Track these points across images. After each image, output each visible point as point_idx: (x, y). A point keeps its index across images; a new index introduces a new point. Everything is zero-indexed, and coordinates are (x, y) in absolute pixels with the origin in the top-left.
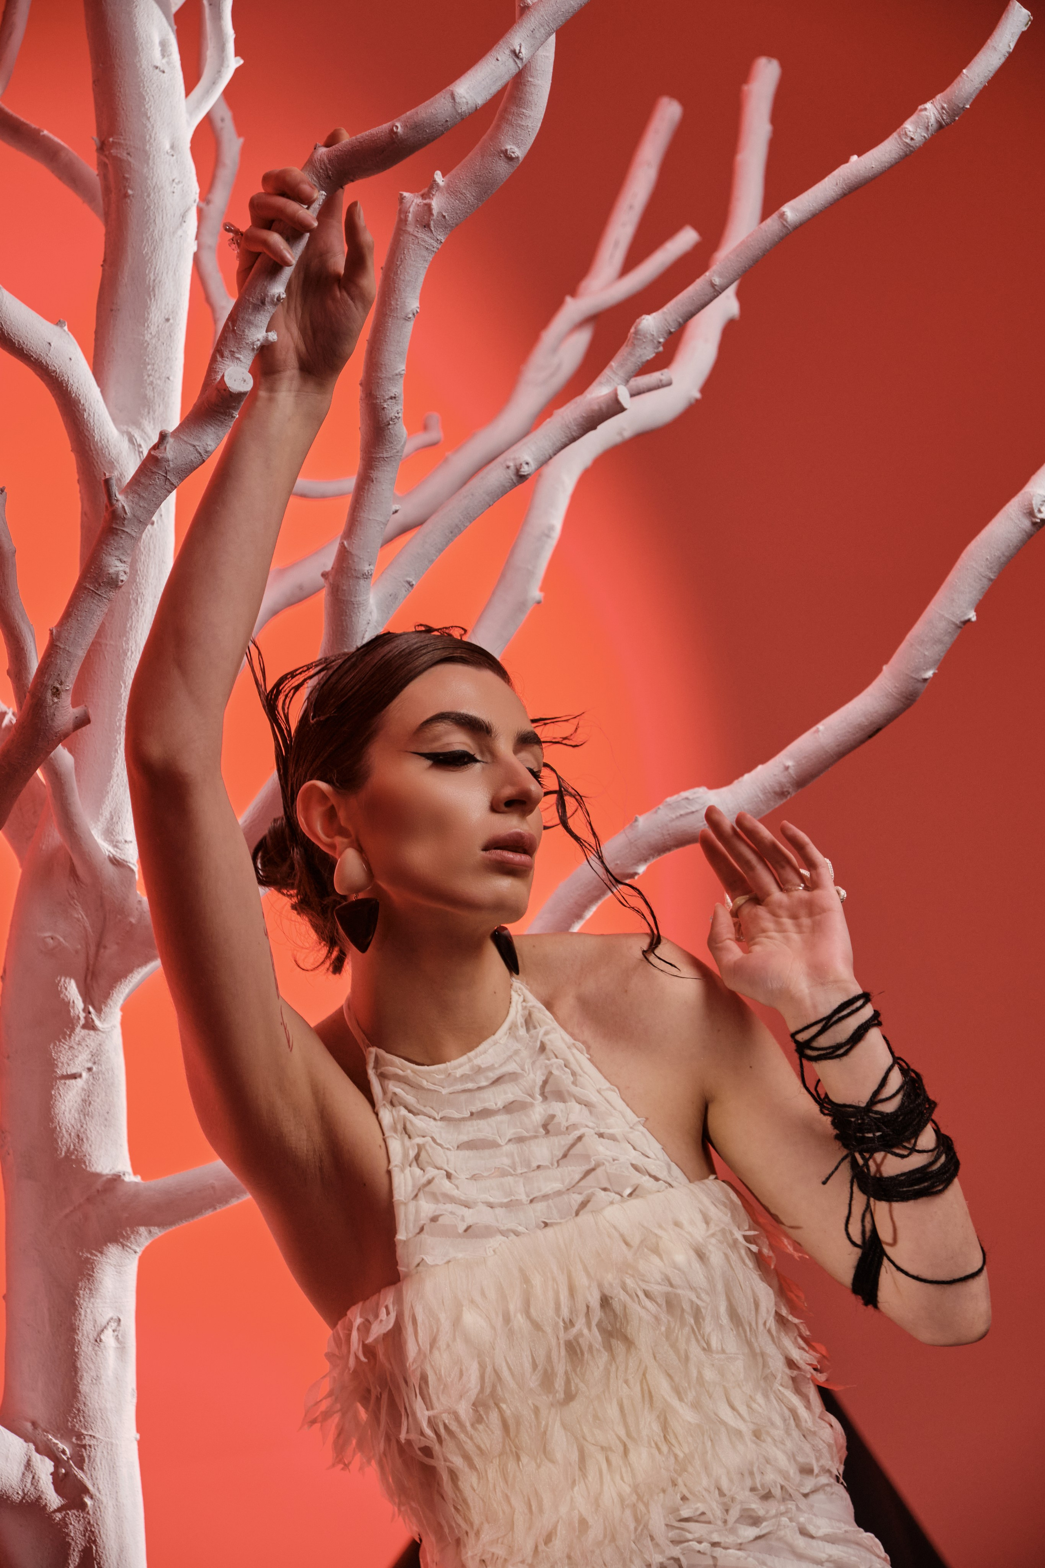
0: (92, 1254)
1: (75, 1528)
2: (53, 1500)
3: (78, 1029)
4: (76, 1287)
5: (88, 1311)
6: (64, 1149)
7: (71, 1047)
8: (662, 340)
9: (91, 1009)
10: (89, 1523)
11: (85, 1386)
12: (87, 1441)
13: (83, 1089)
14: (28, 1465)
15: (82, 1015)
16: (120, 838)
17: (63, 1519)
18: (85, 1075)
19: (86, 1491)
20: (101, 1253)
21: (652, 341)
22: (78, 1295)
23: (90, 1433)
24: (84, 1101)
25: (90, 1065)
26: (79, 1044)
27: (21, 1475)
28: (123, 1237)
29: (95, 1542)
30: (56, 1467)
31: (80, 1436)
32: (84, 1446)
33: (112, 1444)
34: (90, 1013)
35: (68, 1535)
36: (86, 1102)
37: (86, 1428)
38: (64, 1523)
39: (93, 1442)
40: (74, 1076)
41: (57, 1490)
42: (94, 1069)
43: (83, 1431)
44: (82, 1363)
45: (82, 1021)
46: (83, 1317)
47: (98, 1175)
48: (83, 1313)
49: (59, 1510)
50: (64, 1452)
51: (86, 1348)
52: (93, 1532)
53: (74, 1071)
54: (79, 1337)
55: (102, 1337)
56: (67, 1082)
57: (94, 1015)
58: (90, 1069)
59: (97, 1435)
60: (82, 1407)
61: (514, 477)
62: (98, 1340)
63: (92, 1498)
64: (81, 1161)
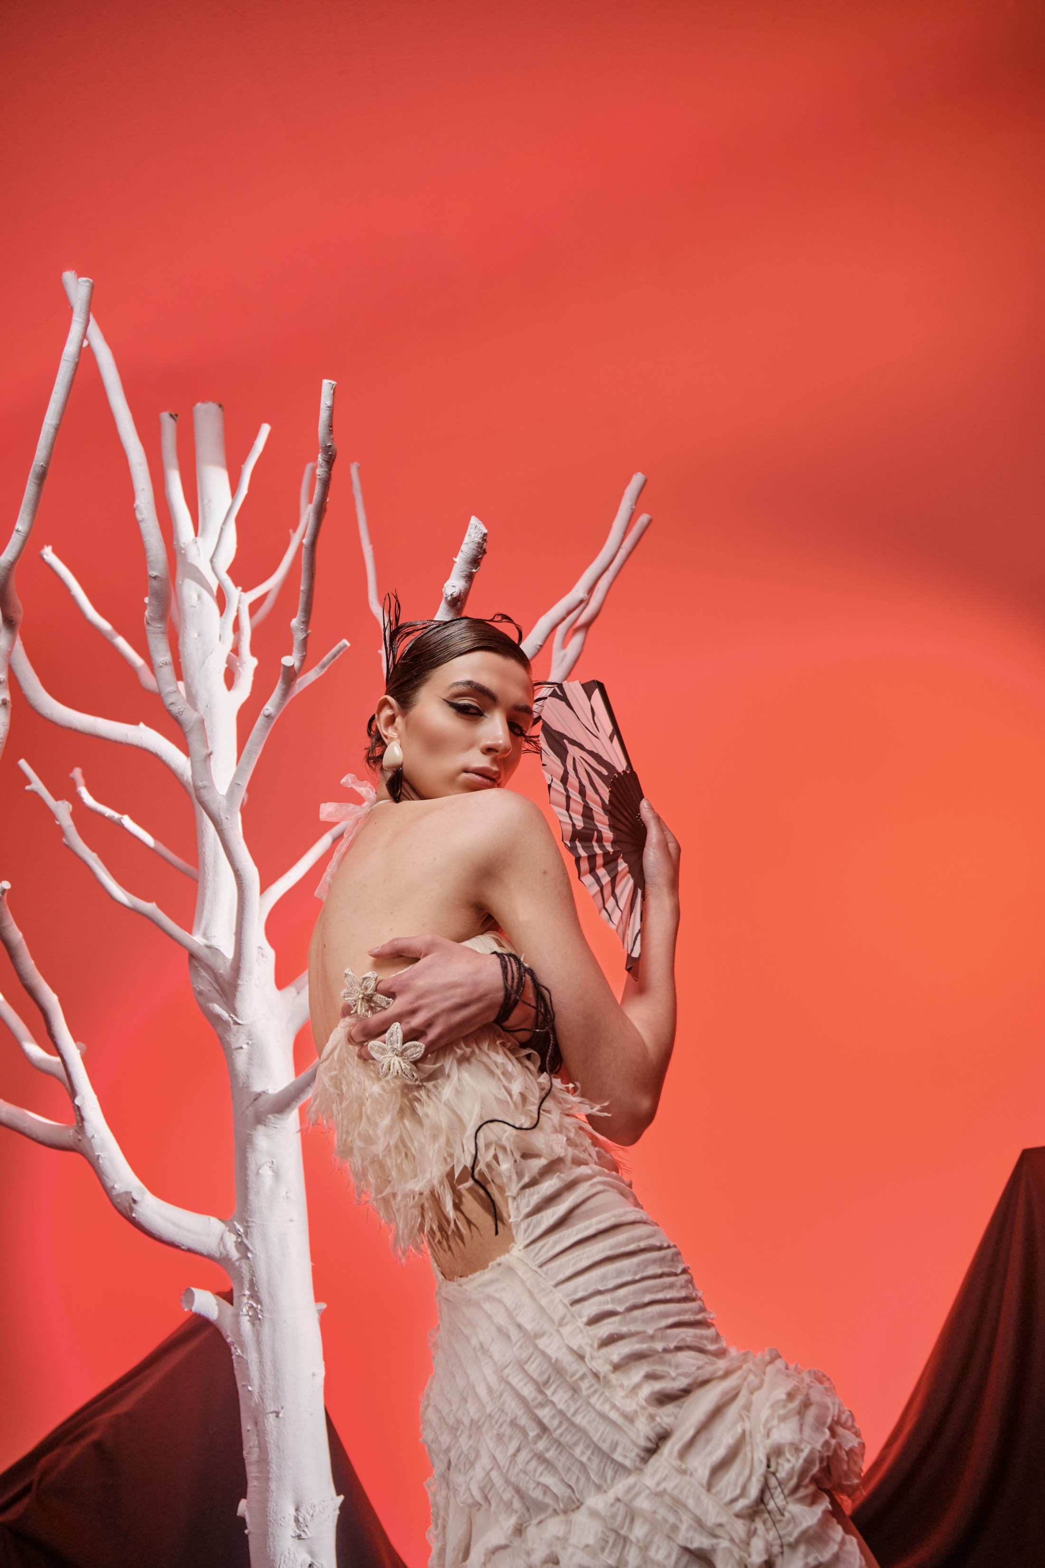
0: (251, 1131)
1: (245, 1269)
2: (235, 1254)
3: (232, 1026)
4: (246, 1148)
5: (253, 1159)
6: (241, 1083)
7: (234, 1035)
8: (302, 627)
9: (232, 1015)
10: (251, 1266)
11: (251, 1197)
12: (250, 1224)
13: (248, 1053)
14: (222, 1239)
15: (230, 1019)
16: (209, 936)
17: (240, 1265)
18: (245, 1046)
19: (247, 1249)
20: (255, 1130)
21: (298, 629)
22: (247, 1152)
23: (253, 1220)
24: (249, 1058)
25: (247, 1041)
26: (237, 1032)
27: (217, 1243)
28: (263, 1121)
29: (254, 1276)
30: (237, 1238)
31: (247, 1222)
32: (248, 1227)
33: (263, 1225)
34: (232, 1017)
35: (242, 1272)
36: (250, 1058)
37: (250, 1217)
38: (240, 1267)
39: (253, 1224)
40: (241, 1048)
41: (238, 1250)
42: (250, 1043)
43: (249, 1219)
44: (250, 1185)
45: (232, 1022)
46: (250, 1163)
47: (254, 1092)
48: (250, 1160)
49: (238, 1260)
50: (240, 1231)
51: (252, 1177)
52: (253, 1271)
53: (239, 1045)
54: (249, 1172)
55: (261, 1171)
56: (238, 1051)
57: (235, 1018)
58: (248, 1044)
59: (255, 1221)
60: (249, 1207)
61: (264, 718)
62: (258, 1174)
63: (251, 1252)
64: (248, 1087)
